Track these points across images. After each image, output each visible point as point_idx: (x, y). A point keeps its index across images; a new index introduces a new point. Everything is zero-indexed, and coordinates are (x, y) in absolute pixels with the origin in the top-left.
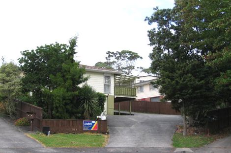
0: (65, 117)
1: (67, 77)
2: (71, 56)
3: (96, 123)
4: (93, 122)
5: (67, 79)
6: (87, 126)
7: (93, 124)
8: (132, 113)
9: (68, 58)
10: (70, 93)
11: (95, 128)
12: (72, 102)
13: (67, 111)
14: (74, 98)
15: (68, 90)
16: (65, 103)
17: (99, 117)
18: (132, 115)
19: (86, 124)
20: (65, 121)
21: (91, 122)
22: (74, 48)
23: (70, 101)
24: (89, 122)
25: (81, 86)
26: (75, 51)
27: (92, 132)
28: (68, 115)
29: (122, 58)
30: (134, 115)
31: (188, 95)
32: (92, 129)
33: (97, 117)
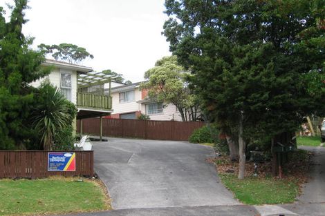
0: (7, 146)
1: (10, 65)
2: (17, 27)
3: (73, 156)
4: (67, 155)
5: (11, 70)
6: (55, 162)
7: (68, 159)
8: (103, 138)
9: (10, 29)
10: (17, 97)
11: (71, 166)
12: (20, 116)
13: (12, 134)
14: (24, 107)
15: (13, 92)
16: (7, 116)
17: (78, 145)
18: (103, 140)
19: (54, 159)
20: (13, 155)
21: (63, 156)
22: (24, 11)
23: (17, 114)
24: (60, 156)
25: (36, 84)
26: (25, 18)
27: (65, 174)
28: (13, 141)
29: (63, 55)
30: (107, 141)
31: (260, 104)
32: (65, 169)
33: (75, 145)
